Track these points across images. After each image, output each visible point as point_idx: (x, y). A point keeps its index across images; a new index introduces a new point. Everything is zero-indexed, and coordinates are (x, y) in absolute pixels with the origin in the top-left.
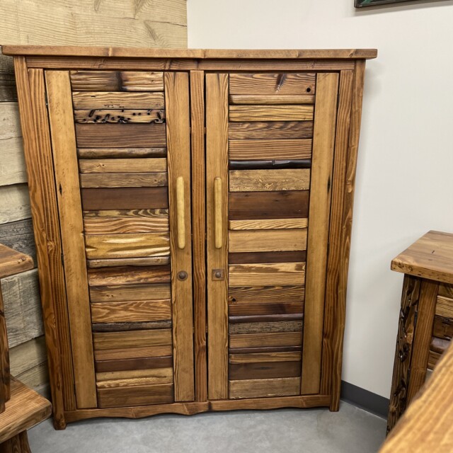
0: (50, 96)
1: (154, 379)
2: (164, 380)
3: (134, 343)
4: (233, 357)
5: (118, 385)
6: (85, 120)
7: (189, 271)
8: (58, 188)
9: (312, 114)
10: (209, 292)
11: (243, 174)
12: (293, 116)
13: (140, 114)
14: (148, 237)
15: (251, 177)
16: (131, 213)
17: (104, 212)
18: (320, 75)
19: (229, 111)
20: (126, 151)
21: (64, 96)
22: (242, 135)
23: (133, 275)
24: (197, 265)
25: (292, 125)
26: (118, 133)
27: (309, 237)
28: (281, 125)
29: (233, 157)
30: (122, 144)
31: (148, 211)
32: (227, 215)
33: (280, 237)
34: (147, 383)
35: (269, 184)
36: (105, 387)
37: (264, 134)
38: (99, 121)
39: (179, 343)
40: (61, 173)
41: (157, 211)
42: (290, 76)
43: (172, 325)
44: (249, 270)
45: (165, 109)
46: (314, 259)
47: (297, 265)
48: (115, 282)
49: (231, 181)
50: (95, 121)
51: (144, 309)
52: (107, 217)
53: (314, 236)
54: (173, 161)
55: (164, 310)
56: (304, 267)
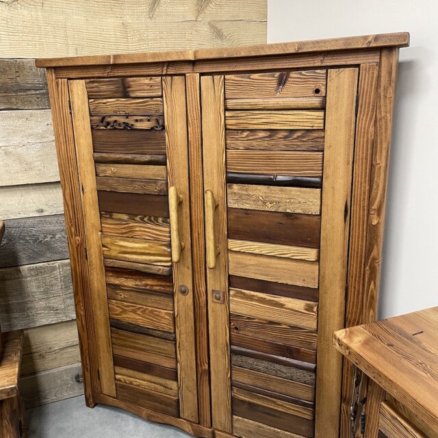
0: (73, 103)
1: (162, 388)
2: (170, 392)
3: (143, 347)
4: (235, 391)
5: (131, 383)
6: (98, 126)
7: (190, 286)
8: (81, 189)
9: (322, 121)
10: (209, 313)
11: (242, 189)
12: (298, 124)
13: (141, 120)
14: (151, 244)
15: (251, 193)
16: (138, 218)
17: (116, 214)
18: (332, 72)
19: (225, 117)
20: (129, 157)
21: (83, 104)
22: (241, 144)
23: (141, 280)
24: (197, 282)
25: (299, 134)
26: (125, 140)
27: (321, 273)
28: (286, 134)
29: (231, 169)
30: (128, 150)
31: (152, 218)
32: (226, 233)
33: (285, 267)
34: (156, 390)
35: (271, 203)
36: (121, 381)
37: (265, 144)
38: (109, 127)
39: (182, 359)
40: (82, 174)
41: (160, 220)
42: (293, 74)
43: (175, 338)
44: (251, 298)
45: (163, 116)
46: (328, 301)
47: (308, 305)
48: (125, 284)
49: (229, 196)
50: (106, 127)
51: (149, 315)
52: (119, 220)
53: (327, 273)
54: (171, 169)
55: (166, 322)
56: (315, 309)
